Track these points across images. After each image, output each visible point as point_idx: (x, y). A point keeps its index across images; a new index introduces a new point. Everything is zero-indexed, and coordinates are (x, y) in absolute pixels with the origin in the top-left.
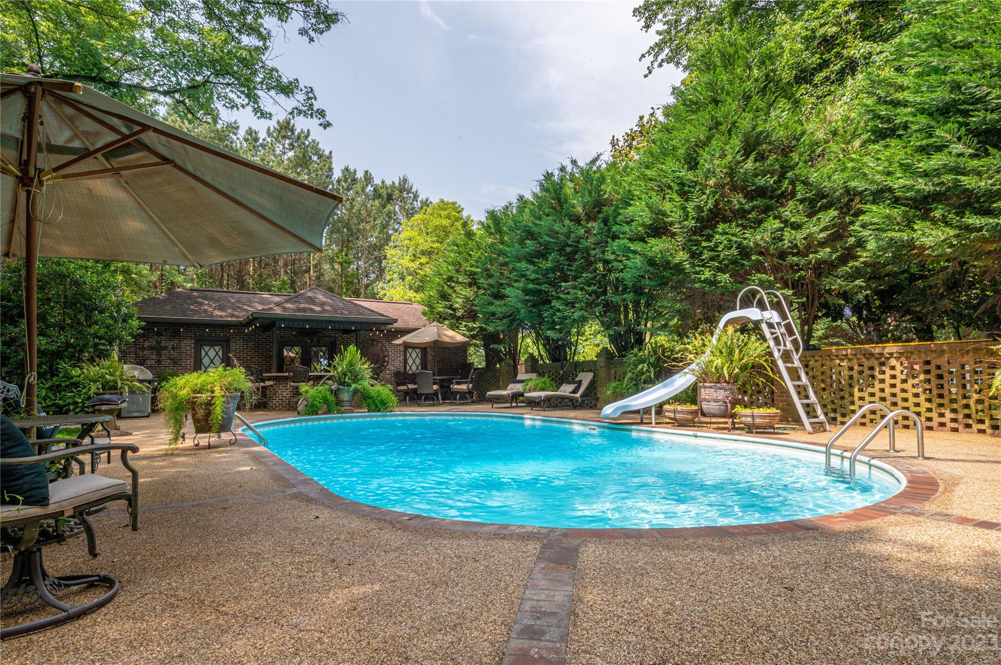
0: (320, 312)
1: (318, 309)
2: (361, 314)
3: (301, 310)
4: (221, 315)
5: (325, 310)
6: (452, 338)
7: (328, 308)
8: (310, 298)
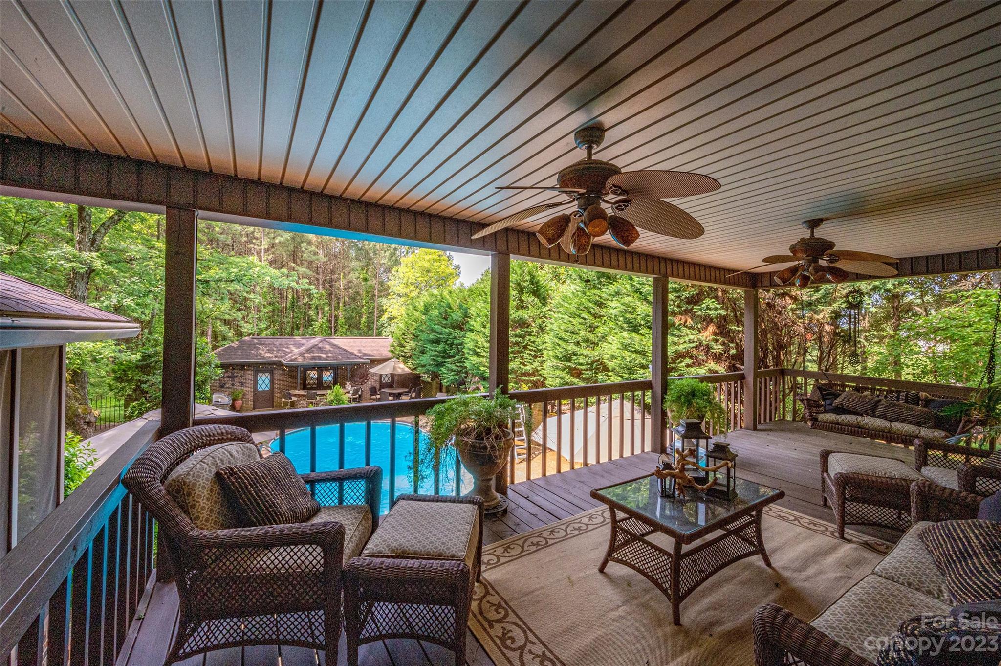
0: (325, 359)
2: (348, 358)
3: (313, 358)
4: (269, 356)
5: (328, 357)
6: (403, 369)
7: (330, 355)
8: (320, 348)
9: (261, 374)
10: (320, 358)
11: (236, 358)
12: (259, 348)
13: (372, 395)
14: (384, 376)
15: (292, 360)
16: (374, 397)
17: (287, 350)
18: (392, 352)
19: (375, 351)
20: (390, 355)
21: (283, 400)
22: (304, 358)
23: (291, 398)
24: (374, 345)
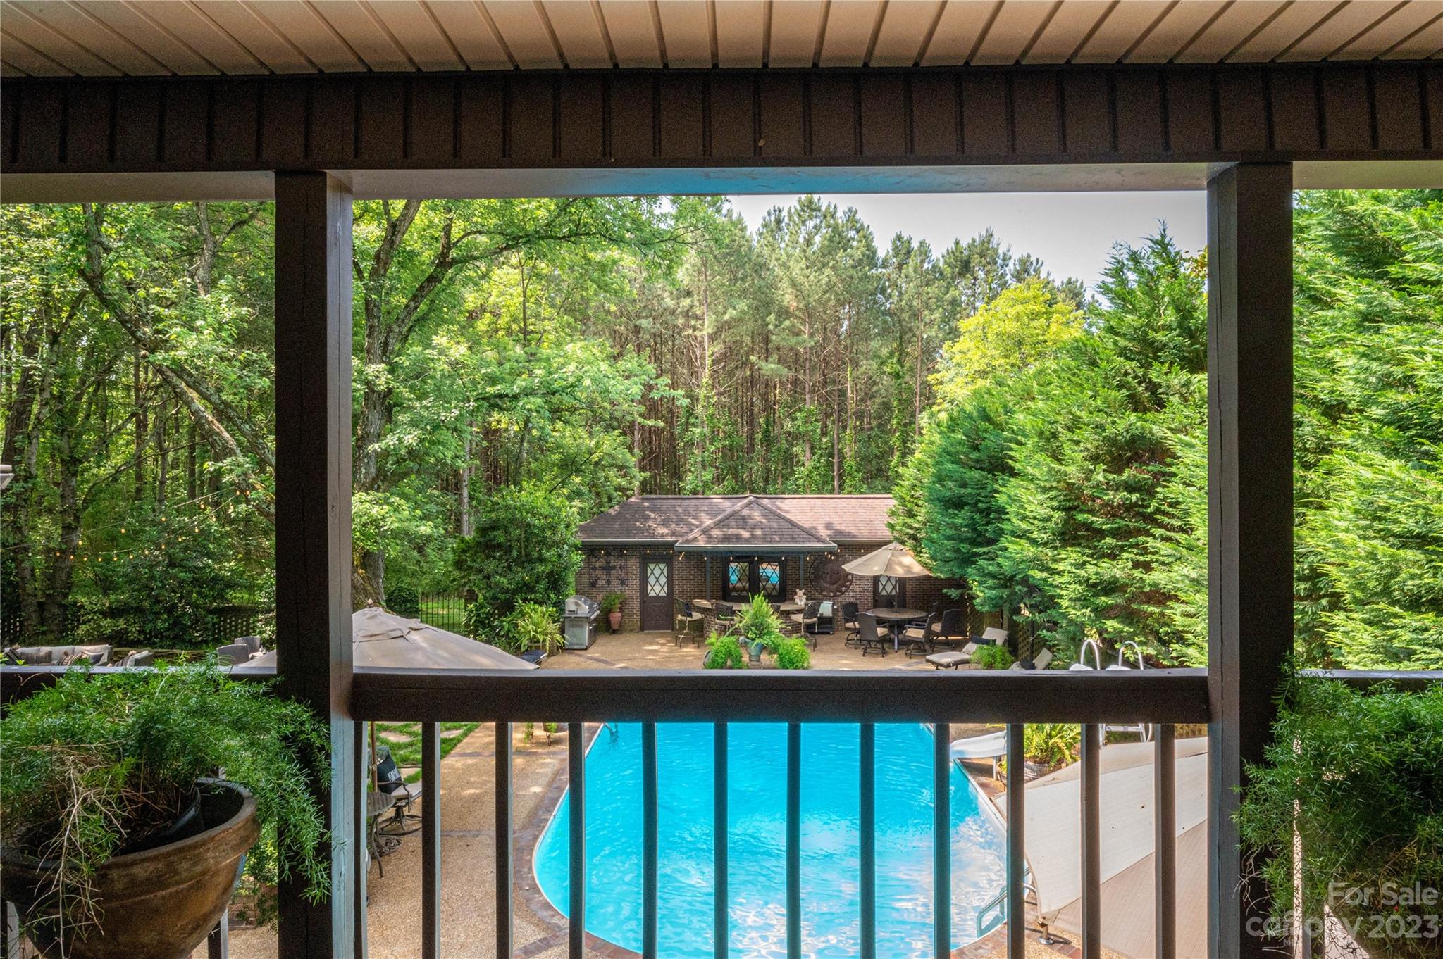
0: (747, 541)
1: (745, 534)
2: (793, 540)
3: (727, 539)
4: (662, 533)
5: (753, 536)
6: (908, 569)
7: (758, 532)
8: (743, 518)
9: (652, 566)
10: (738, 538)
11: (611, 535)
12: (648, 518)
13: (847, 621)
14: (883, 581)
15: (687, 541)
16: (850, 625)
17: (694, 521)
18: (892, 527)
19: (861, 525)
20: (887, 534)
21: (679, 617)
22: (710, 537)
23: (690, 615)
24: (861, 511)
